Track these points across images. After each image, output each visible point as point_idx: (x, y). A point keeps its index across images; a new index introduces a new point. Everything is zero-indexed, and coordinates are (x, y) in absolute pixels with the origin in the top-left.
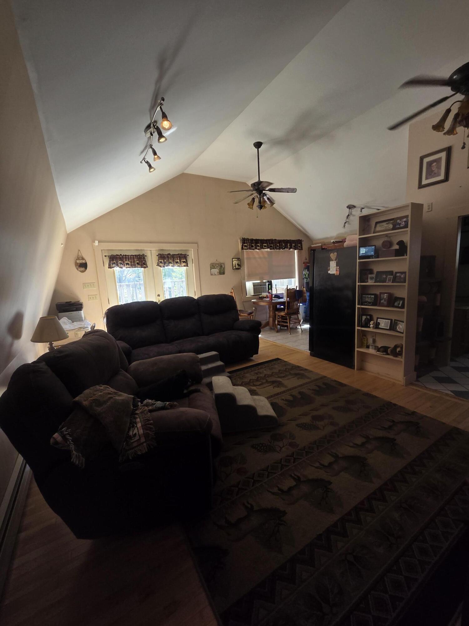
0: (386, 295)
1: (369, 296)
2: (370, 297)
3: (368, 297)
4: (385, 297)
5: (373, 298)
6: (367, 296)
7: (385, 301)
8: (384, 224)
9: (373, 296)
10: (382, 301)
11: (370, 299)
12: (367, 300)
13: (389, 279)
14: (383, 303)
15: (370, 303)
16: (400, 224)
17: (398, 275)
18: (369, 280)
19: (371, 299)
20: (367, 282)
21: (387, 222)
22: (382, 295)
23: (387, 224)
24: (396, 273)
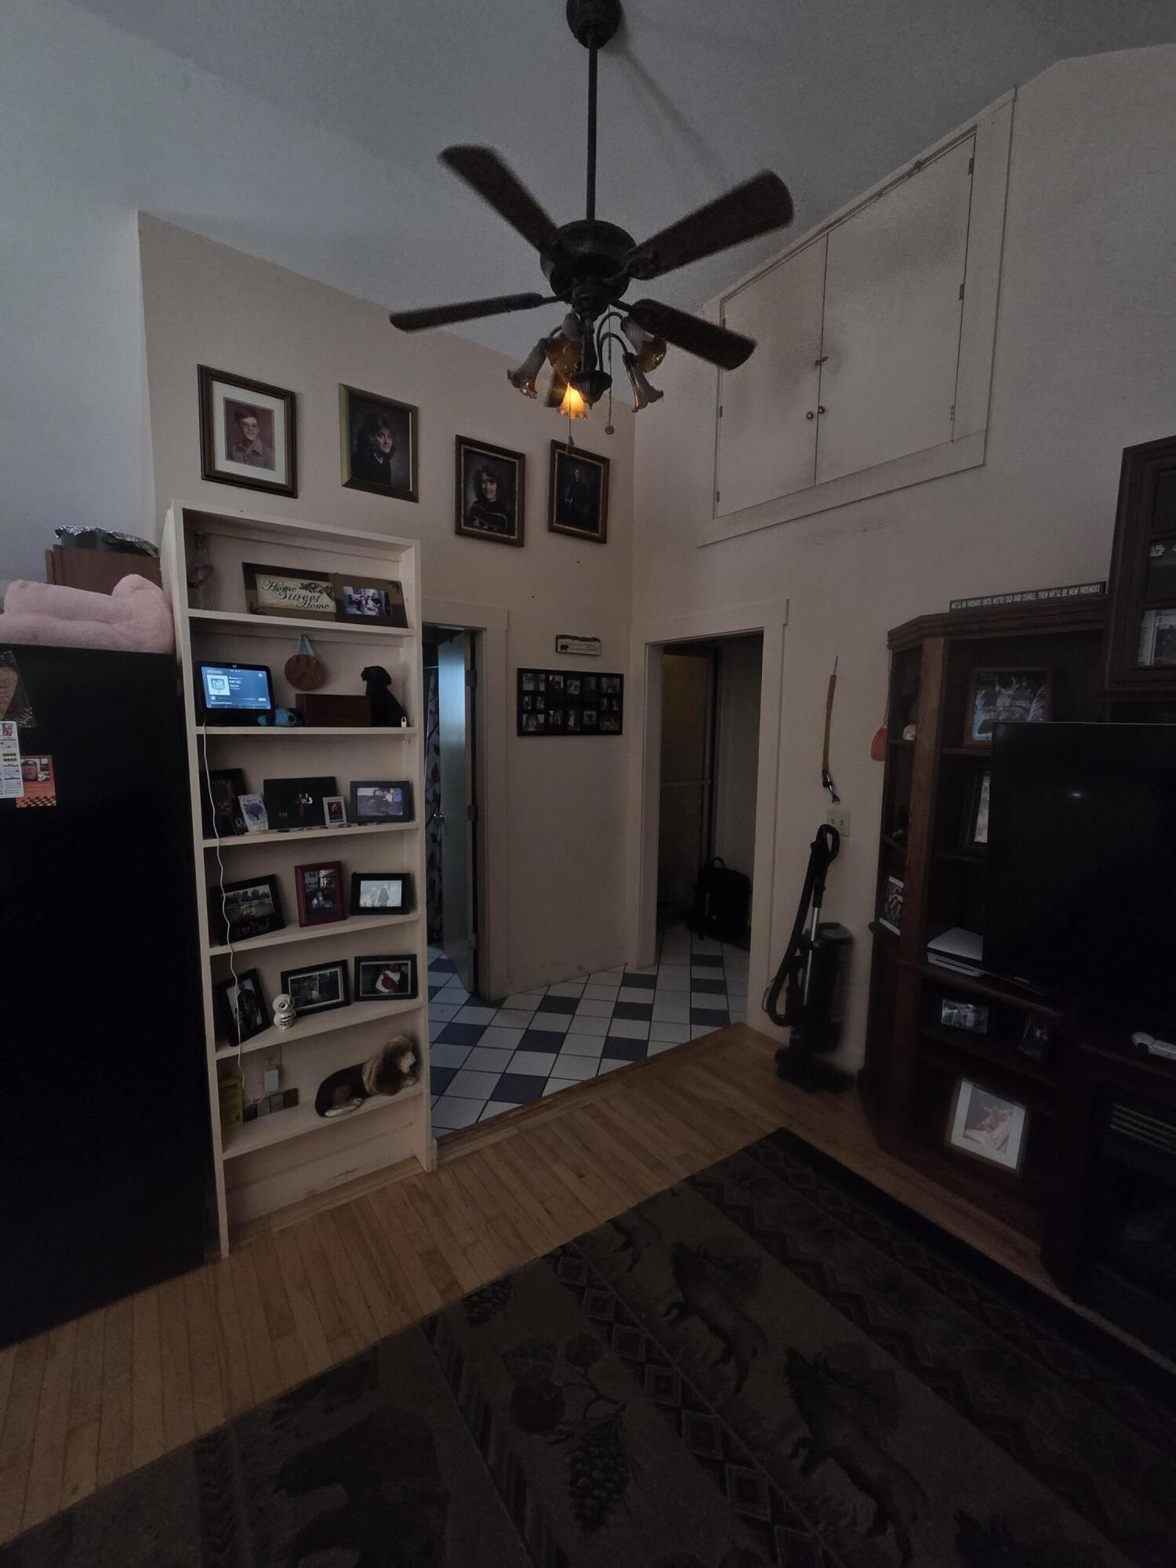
0: (323, 873)
1: (250, 891)
2: (256, 896)
3: (246, 899)
4: (323, 882)
5: (265, 896)
6: (241, 892)
7: (326, 898)
8: (294, 583)
9: (264, 889)
10: (315, 901)
11: (255, 902)
12: (245, 909)
13: (330, 809)
14: (320, 909)
15: (261, 920)
16: (359, 605)
17: (363, 792)
18: (248, 821)
19: (262, 904)
20: (243, 831)
21: (306, 582)
22: (307, 875)
23: (305, 587)
24: (355, 786)
